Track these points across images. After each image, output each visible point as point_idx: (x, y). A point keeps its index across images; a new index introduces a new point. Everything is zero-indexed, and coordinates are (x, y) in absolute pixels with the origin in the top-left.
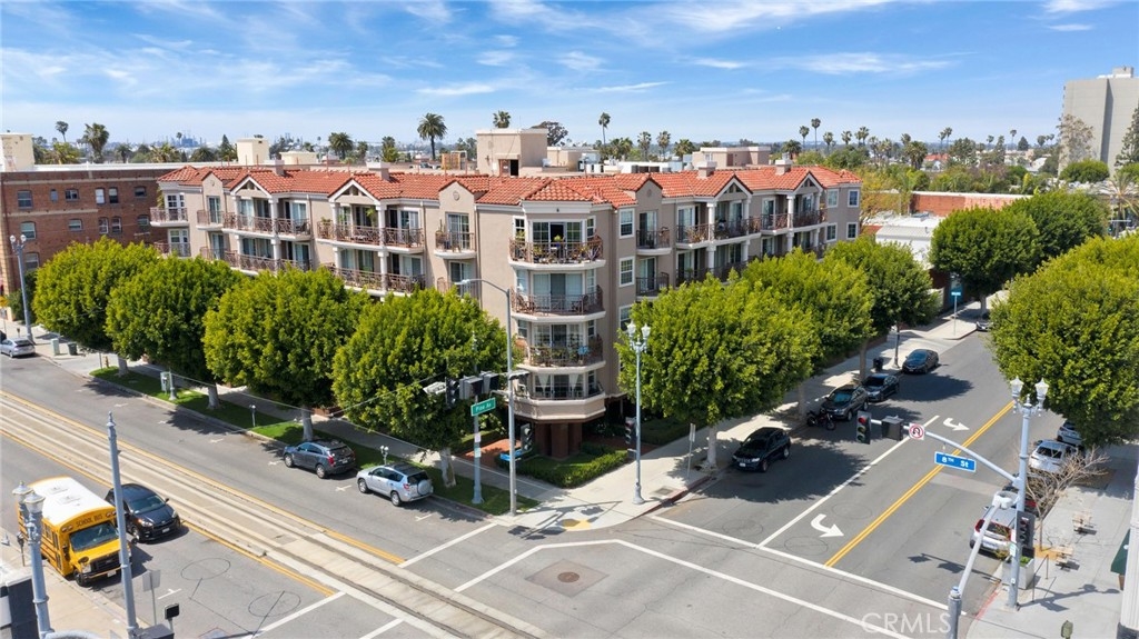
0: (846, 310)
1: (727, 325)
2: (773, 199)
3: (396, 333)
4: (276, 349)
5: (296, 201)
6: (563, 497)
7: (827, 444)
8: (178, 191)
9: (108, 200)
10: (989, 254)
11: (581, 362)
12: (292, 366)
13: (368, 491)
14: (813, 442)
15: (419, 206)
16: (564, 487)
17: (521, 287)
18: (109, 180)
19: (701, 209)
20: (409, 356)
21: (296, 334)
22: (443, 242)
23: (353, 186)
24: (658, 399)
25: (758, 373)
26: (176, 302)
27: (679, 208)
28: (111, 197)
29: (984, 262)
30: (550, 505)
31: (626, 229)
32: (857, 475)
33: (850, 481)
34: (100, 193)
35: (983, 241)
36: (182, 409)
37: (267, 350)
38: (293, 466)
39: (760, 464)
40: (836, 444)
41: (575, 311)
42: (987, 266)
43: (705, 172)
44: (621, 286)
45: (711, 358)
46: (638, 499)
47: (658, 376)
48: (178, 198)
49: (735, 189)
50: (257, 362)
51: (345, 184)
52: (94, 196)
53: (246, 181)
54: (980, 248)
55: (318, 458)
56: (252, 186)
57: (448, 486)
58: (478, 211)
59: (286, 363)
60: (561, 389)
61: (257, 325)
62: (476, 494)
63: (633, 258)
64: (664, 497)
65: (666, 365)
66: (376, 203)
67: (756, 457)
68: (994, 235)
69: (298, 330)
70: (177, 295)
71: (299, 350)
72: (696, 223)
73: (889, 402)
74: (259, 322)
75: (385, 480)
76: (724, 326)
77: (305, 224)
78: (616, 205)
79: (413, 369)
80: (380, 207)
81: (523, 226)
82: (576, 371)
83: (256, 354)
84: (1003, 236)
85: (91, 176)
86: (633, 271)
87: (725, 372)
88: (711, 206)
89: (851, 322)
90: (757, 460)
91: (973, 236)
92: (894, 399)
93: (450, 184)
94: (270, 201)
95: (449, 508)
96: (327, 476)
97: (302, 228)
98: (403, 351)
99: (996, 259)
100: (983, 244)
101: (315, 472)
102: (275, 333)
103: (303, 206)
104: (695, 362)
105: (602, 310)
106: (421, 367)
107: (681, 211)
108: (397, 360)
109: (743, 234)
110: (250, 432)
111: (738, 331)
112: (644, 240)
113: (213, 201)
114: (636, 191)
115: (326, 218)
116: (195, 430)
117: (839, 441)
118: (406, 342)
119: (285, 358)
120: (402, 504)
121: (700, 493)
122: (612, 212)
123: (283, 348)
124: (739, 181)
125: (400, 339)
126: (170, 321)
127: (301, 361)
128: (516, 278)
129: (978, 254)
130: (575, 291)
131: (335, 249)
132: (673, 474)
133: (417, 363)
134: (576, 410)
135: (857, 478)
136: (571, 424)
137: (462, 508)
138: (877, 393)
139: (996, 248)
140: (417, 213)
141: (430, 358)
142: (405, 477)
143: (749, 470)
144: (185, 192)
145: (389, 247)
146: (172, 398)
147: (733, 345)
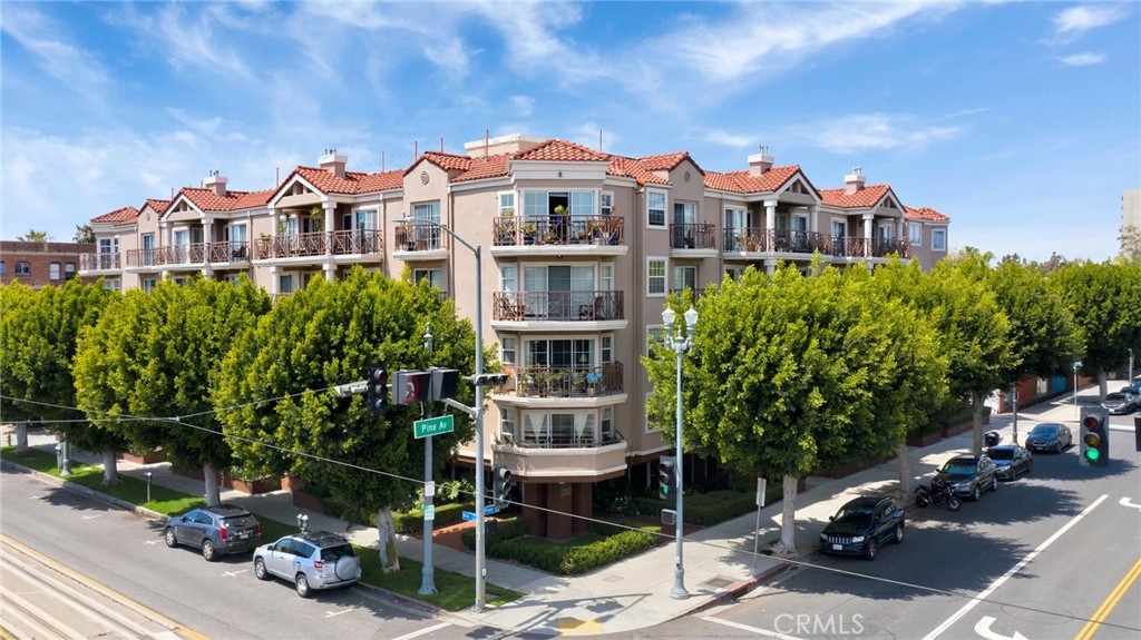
1: (817, 315)
2: (844, 221)
3: (308, 318)
4: (160, 370)
5: (236, 223)
6: (560, 588)
7: (954, 526)
8: (113, 234)
9: (64, 277)
10: (1113, 316)
11: (591, 391)
12: (180, 396)
13: (268, 577)
14: (931, 524)
15: (378, 201)
16: (563, 573)
17: (507, 290)
18: (68, 254)
19: (756, 209)
20: (323, 349)
21: (189, 350)
22: (402, 239)
23: (297, 183)
27: (726, 206)
28: (67, 273)
29: (1107, 325)
30: (538, 598)
31: (657, 218)
32: (1021, 564)
33: (1013, 571)
34: (55, 268)
35: (1104, 301)
37: (147, 372)
38: (176, 545)
39: (865, 545)
40: (968, 526)
41: (583, 315)
42: (1111, 331)
43: (759, 168)
44: (649, 295)
46: (680, 591)
48: (112, 242)
49: (799, 189)
50: (132, 387)
51: (287, 181)
52: (48, 271)
53: (179, 201)
54: (1100, 309)
55: (204, 530)
57: (386, 571)
58: (453, 194)
59: (172, 391)
60: (562, 434)
61: (140, 340)
62: (425, 580)
63: (666, 259)
64: (719, 590)
66: (324, 198)
67: (858, 536)
68: (1117, 293)
69: (192, 345)
71: (192, 373)
72: (749, 225)
73: (1023, 481)
74: (142, 336)
75: (292, 557)
77: (243, 249)
78: (642, 181)
80: (329, 204)
81: (512, 204)
82: (584, 406)
83: (132, 376)
84: (1130, 294)
85: (46, 248)
86: (666, 277)
88: (770, 205)
90: (861, 539)
91: (1091, 296)
92: (1031, 477)
93: (417, 164)
95: (383, 601)
96: (217, 557)
97: (240, 254)
99: (1122, 322)
100: (1103, 305)
101: (200, 551)
102: (160, 349)
103: (243, 227)
105: (622, 318)
107: (730, 212)
109: (810, 251)
110: (139, 508)
112: (680, 238)
113: (147, 238)
114: (670, 171)
115: (267, 234)
117: (971, 522)
119: (171, 384)
120: (312, 593)
121: (777, 587)
122: (636, 192)
123: (169, 369)
124: (805, 179)
127: (194, 389)
128: (500, 279)
129: (1099, 318)
131: (273, 269)
134: (583, 464)
135: (1022, 568)
137: (401, 601)
138: (1007, 468)
139: (1122, 309)
140: (375, 211)
142: (318, 551)
145: (337, 257)
146: (64, 473)
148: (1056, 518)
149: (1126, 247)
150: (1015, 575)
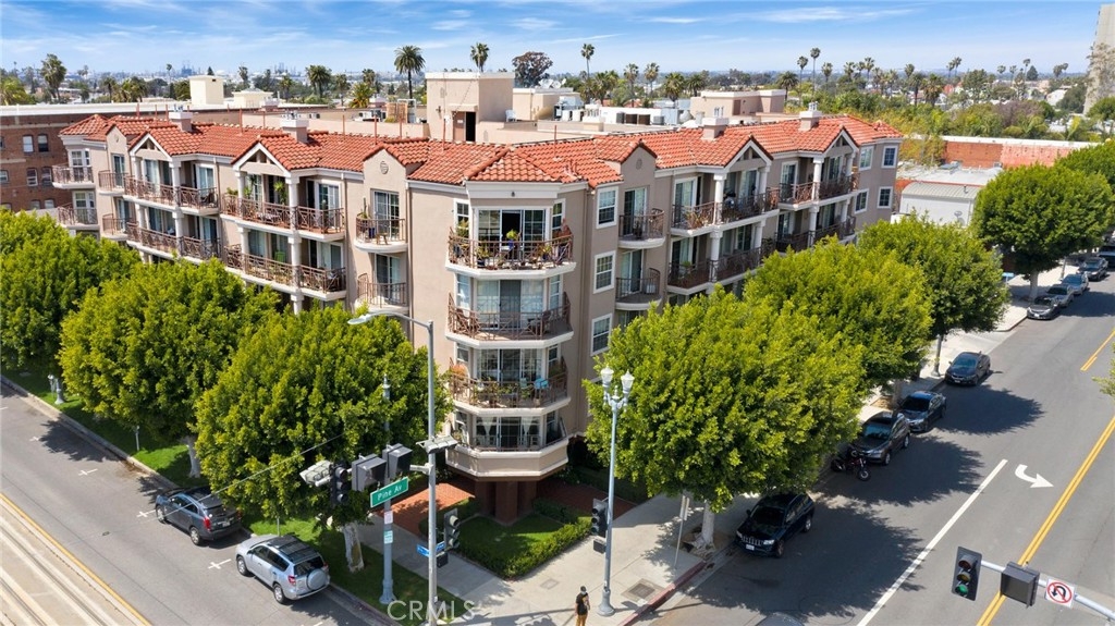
0: (900, 328)
1: (743, 372)
2: (796, 162)
3: (275, 379)
4: (141, 377)
5: (203, 165)
7: (860, 507)
8: (83, 147)
9: (37, 149)
10: (1051, 225)
11: (537, 401)
12: (162, 399)
13: (248, 574)
14: (839, 501)
15: (339, 179)
17: (462, 295)
18: (39, 126)
19: (706, 181)
20: (290, 413)
21: (167, 357)
22: (368, 229)
23: (260, 151)
24: (642, 470)
25: (787, 442)
26: (42, 297)
27: (677, 181)
28: (40, 145)
29: (1044, 235)
30: (483, 611)
31: (606, 216)
32: (910, 570)
33: (901, 580)
34: (28, 140)
35: (1043, 210)
36: (66, 418)
37: (129, 378)
39: (775, 546)
40: (874, 507)
42: (1047, 240)
43: (712, 132)
44: (596, 291)
45: (721, 422)
46: (607, 609)
47: (643, 440)
48: (83, 154)
49: (751, 156)
50: (116, 392)
51: (251, 148)
52: (22, 144)
53: (145, 139)
54: (1040, 217)
55: (194, 518)
56: (153, 146)
57: (352, 570)
58: (410, 190)
59: (153, 395)
60: (510, 435)
61: (119, 343)
62: (385, 591)
63: (613, 253)
64: (641, 603)
65: (654, 427)
66: (286, 174)
67: (769, 539)
68: (1060, 201)
69: (170, 350)
70: (44, 289)
71: (171, 377)
72: (698, 203)
73: (934, 432)
74: (122, 339)
75: (268, 566)
76: (739, 370)
77: (211, 195)
78: (594, 183)
79: (295, 433)
80: (292, 181)
81: (466, 213)
82: (529, 414)
83: (116, 381)
84: (1072, 204)
85: (17, 121)
86: (613, 270)
87: (740, 440)
88: (720, 179)
89: (904, 344)
90: (771, 542)
91: (1032, 204)
92: (941, 428)
93: (376, 152)
94: (171, 166)
96: (202, 542)
97: (209, 199)
98: (282, 406)
99: (1060, 232)
100: (1044, 213)
101: (189, 534)
102: (140, 355)
103: (210, 170)
104: (699, 427)
105: (569, 329)
106: (305, 431)
107: (680, 187)
108: (271, 421)
109: (757, 212)
110: (132, 459)
111: (759, 381)
112: (630, 229)
113: (118, 159)
114: (622, 163)
115: (233, 190)
116: (68, 451)
117: (877, 502)
118: (287, 394)
119: (152, 388)
120: (285, 601)
122: (587, 194)
123: (150, 375)
124: (757, 144)
125: (278, 389)
126: (33, 322)
127: (173, 391)
128: (455, 282)
129: (1037, 225)
130: (533, 304)
131: (241, 230)
132: (654, 557)
133: (300, 425)
134: (527, 464)
135: (911, 575)
136: (521, 484)
137: (365, 609)
138: (921, 421)
139: (1062, 219)
140: (337, 187)
141: (318, 417)
142: (291, 565)
143: (758, 554)
144: (91, 148)
145: (301, 232)
146: (58, 402)
147: (750, 401)
148: (955, 495)
149: (1095, 66)
150: (904, 586)
